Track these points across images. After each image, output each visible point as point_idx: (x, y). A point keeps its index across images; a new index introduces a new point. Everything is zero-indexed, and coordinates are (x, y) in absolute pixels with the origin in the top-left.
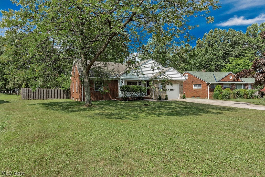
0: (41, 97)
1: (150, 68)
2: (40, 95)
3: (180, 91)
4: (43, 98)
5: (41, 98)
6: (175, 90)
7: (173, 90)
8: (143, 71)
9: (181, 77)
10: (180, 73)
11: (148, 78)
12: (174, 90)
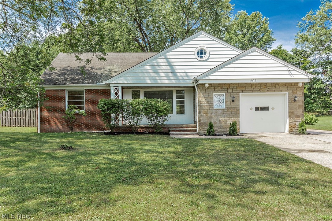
0: (30, 122)
1: (196, 56)
2: (27, 120)
3: (289, 112)
4: (32, 124)
5: (30, 124)
6: (273, 109)
7: (266, 109)
8: (170, 60)
9: (287, 73)
10: (283, 62)
11: (188, 81)
12: (269, 108)
